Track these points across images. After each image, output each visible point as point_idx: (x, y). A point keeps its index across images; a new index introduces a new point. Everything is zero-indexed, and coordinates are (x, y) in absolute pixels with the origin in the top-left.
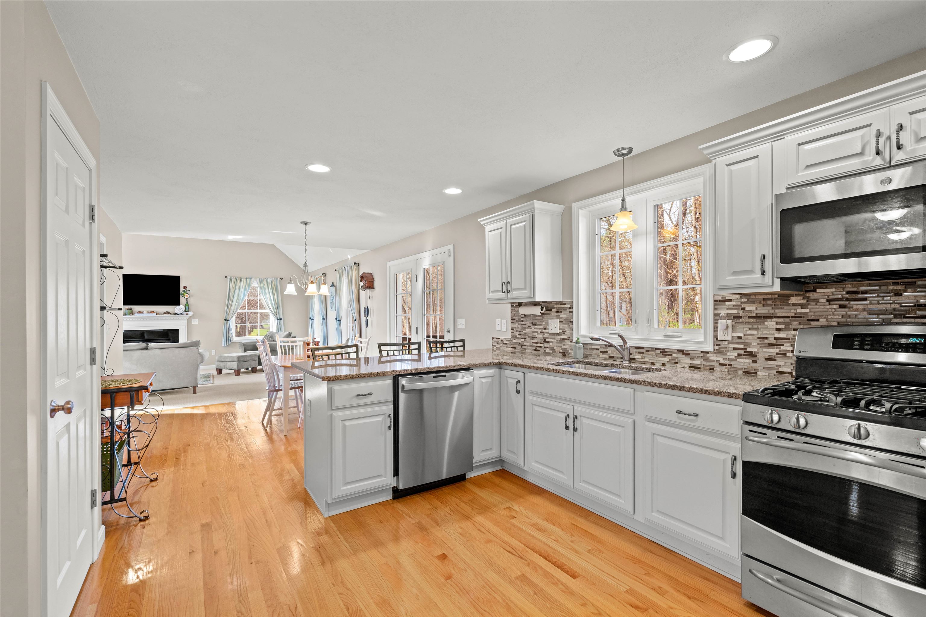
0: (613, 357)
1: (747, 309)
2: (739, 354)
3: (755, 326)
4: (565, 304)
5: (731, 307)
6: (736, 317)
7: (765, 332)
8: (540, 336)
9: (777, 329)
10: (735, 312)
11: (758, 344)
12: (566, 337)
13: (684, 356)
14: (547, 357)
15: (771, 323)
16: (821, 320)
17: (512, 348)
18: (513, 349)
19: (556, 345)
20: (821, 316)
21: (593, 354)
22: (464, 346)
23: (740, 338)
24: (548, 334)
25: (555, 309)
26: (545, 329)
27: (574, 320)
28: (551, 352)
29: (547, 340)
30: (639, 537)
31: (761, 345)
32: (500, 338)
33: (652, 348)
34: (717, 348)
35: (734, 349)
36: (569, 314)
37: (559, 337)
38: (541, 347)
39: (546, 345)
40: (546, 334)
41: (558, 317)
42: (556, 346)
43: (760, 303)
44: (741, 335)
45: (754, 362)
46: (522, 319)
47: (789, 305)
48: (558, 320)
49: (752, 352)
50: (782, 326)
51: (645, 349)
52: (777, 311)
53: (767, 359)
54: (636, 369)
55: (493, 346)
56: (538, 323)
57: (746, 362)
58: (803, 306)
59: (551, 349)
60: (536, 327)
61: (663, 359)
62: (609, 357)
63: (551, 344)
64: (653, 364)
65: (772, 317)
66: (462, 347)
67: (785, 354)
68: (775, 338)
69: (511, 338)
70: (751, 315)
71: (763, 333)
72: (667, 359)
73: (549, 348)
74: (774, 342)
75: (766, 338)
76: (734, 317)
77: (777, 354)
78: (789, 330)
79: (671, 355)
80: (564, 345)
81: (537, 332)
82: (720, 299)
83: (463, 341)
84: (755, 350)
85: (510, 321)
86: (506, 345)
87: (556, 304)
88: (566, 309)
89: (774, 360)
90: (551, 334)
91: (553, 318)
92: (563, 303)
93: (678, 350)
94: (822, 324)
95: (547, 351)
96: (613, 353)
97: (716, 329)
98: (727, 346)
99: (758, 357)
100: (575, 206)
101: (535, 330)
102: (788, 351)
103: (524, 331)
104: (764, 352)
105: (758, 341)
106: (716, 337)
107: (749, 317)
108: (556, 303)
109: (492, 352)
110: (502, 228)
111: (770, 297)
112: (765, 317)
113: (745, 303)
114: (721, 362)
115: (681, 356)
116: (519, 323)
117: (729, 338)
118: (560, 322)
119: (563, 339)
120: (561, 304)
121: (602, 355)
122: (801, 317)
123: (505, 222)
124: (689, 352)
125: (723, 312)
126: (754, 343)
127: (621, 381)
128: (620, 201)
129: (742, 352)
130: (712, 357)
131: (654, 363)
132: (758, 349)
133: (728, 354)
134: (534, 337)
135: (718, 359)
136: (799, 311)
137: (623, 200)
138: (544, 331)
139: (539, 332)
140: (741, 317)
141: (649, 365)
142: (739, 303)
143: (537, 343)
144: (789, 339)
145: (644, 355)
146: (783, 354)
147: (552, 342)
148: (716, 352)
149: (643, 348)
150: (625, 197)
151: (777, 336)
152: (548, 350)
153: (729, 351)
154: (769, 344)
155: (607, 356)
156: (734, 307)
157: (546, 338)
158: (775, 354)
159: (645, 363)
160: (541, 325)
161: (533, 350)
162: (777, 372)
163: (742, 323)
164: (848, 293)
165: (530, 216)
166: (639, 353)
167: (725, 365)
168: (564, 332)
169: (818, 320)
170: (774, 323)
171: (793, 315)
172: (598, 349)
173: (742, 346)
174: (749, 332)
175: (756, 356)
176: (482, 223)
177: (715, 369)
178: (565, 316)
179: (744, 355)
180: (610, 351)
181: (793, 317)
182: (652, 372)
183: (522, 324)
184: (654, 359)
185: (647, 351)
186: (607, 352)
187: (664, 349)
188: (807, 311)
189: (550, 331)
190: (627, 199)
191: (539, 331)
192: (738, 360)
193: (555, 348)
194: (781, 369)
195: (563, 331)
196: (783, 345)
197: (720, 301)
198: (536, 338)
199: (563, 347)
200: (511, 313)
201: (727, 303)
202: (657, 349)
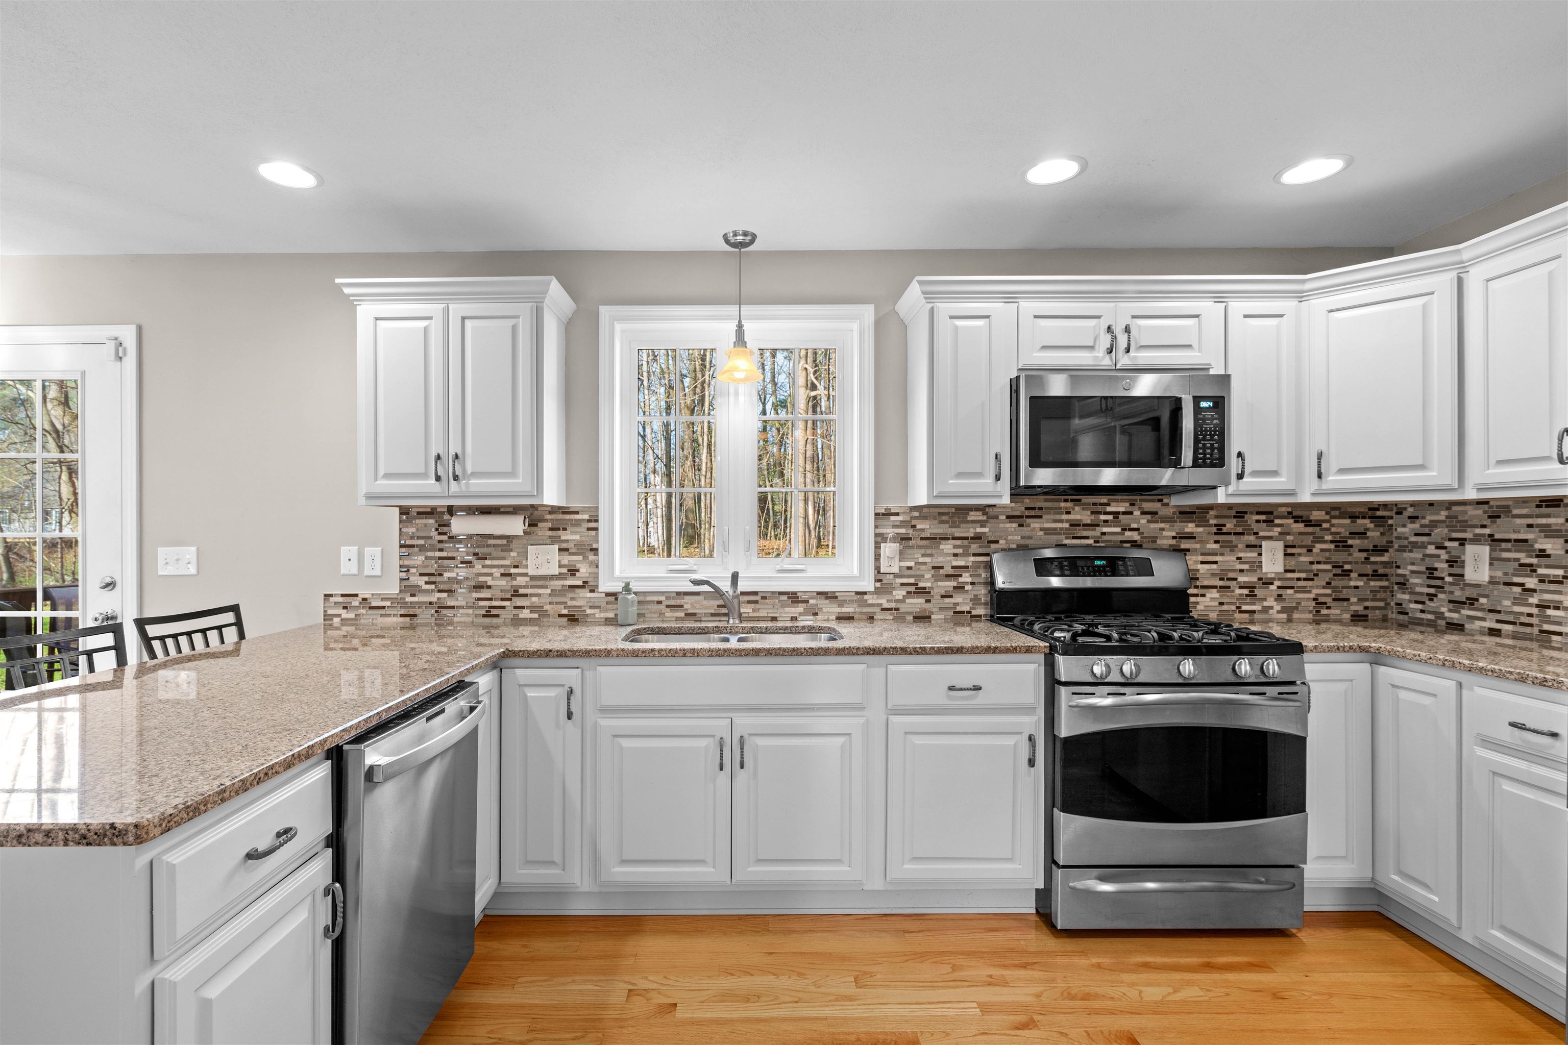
0: (694, 614)
1: (918, 527)
2: (908, 593)
3: (929, 552)
4: (577, 513)
5: (898, 523)
6: (904, 539)
7: (941, 559)
8: (503, 582)
9: (955, 555)
10: (903, 531)
11: (933, 576)
12: (580, 583)
13: (827, 601)
14: (521, 628)
15: (947, 547)
16: (1001, 542)
17: (401, 616)
18: (408, 619)
19: (550, 600)
20: (1001, 537)
21: (648, 611)
22: (239, 624)
23: (909, 568)
24: (527, 579)
25: (546, 524)
26: (516, 567)
27: (602, 546)
28: (536, 616)
29: (521, 591)
30: (864, 919)
31: (937, 578)
32: (356, 595)
33: (773, 593)
34: (878, 585)
35: (902, 585)
36: (586, 534)
37: (557, 584)
38: (504, 608)
39: (519, 602)
40: (518, 578)
41: (554, 540)
42: (550, 603)
43: (935, 519)
44: (912, 564)
45: (928, 601)
46: (440, 546)
47: (968, 522)
48: (556, 547)
49: (925, 588)
50: (960, 551)
51: (760, 595)
52: (954, 530)
53: (943, 597)
54: (764, 631)
55: (327, 617)
56: (494, 555)
57: (917, 603)
58: (983, 524)
59: (533, 609)
60: (488, 562)
61: (793, 610)
62: (686, 615)
63: (534, 599)
64: (774, 619)
65: (948, 539)
66: (234, 628)
67: (963, 588)
68: (953, 567)
69: (401, 591)
70: (923, 535)
71: (939, 560)
72: (800, 608)
73: (528, 607)
74: (951, 572)
75: (942, 568)
76: (902, 539)
77: (955, 588)
78: (969, 555)
79: (807, 602)
80: (572, 599)
81: (491, 575)
82: (883, 511)
83: (235, 609)
84: (928, 585)
85: (396, 551)
86: (382, 612)
87: (550, 513)
88: (578, 523)
89: (951, 596)
90: (533, 578)
91: (542, 542)
92: (571, 510)
93: (819, 593)
94: (1001, 547)
95: (521, 616)
96: (695, 608)
97: (877, 557)
98: (893, 582)
99: (932, 593)
100: (605, 311)
101: (486, 571)
102: (966, 583)
103: (446, 575)
104: (940, 587)
105: (933, 572)
106: (878, 569)
107: (922, 539)
108: (549, 509)
109: (325, 633)
110: (430, 318)
111: (945, 510)
112: (941, 539)
113: (916, 518)
114: (884, 606)
115: (823, 603)
116: (430, 554)
117: (895, 570)
118: (560, 550)
119: (570, 587)
120: (564, 513)
121: (669, 614)
122: (980, 538)
123: (444, 305)
124: (837, 594)
125: (890, 532)
126: (928, 576)
127: (849, 654)
128: (733, 326)
129: (912, 589)
130: (870, 599)
131: (776, 618)
132: (932, 583)
133: (894, 593)
134: (483, 587)
135: (880, 601)
136: (979, 530)
137: (740, 327)
138: (513, 571)
139: (498, 575)
140: (910, 539)
141: (766, 622)
142: (908, 519)
143: (491, 599)
144: (967, 567)
145: (757, 606)
146: (960, 588)
147: (538, 595)
148: (877, 592)
149: (755, 593)
150: (743, 322)
151: (955, 564)
152: (525, 614)
153: (894, 589)
154: (947, 576)
155: (682, 614)
156: (903, 524)
157: (521, 587)
158: (951, 589)
159: (759, 619)
160: (504, 558)
161: (477, 616)
162: (955, 613)
163: (912, 547)
164: (1027, 509)
165: (532, 308)
166: (749, 602)
167: (890, 609)
168: (573, 572)
169: (997, 542)
170: (950, 547)
171: (972, 535)
172: (660, 602)
173: (912, 581)
174: (921, 560)
175: (929, 593)
176: (347, 291)
177: (875, 617)
178: (577, 537)
179: (915, 593)
180: (686, 603)
181: (972, 538)
182: (795, 633)
183: (440, 558)
184: (775, 611)
185: (764, 598)
186: (682, 606)
187: (795, 593)
188: (986, 530)
189: (531, 572)
190: (747, 326)
191: (497, 572)
192: (908, 601)
193: (547, 607)
194: (958, 609)
195: (569, 570)
196: (961, 576)
197: (884, 514)
198: (489, 587)
199: (570, 603)
200: (400, 529)
201: (893, 518)
202: (781, 593)
